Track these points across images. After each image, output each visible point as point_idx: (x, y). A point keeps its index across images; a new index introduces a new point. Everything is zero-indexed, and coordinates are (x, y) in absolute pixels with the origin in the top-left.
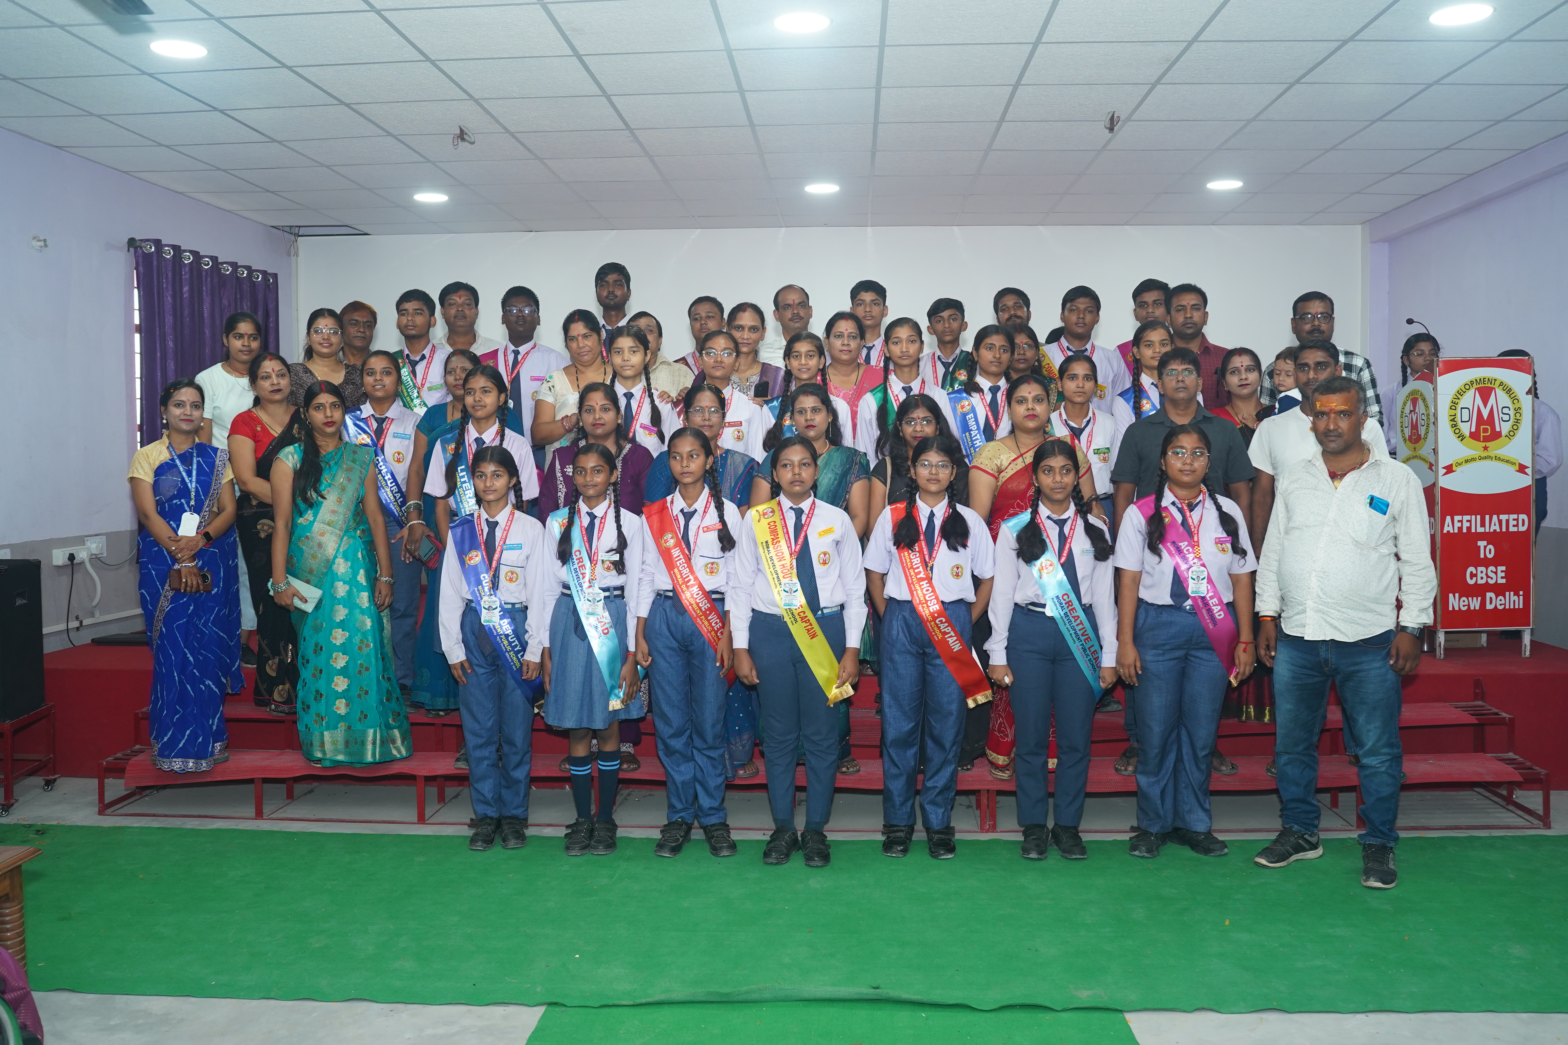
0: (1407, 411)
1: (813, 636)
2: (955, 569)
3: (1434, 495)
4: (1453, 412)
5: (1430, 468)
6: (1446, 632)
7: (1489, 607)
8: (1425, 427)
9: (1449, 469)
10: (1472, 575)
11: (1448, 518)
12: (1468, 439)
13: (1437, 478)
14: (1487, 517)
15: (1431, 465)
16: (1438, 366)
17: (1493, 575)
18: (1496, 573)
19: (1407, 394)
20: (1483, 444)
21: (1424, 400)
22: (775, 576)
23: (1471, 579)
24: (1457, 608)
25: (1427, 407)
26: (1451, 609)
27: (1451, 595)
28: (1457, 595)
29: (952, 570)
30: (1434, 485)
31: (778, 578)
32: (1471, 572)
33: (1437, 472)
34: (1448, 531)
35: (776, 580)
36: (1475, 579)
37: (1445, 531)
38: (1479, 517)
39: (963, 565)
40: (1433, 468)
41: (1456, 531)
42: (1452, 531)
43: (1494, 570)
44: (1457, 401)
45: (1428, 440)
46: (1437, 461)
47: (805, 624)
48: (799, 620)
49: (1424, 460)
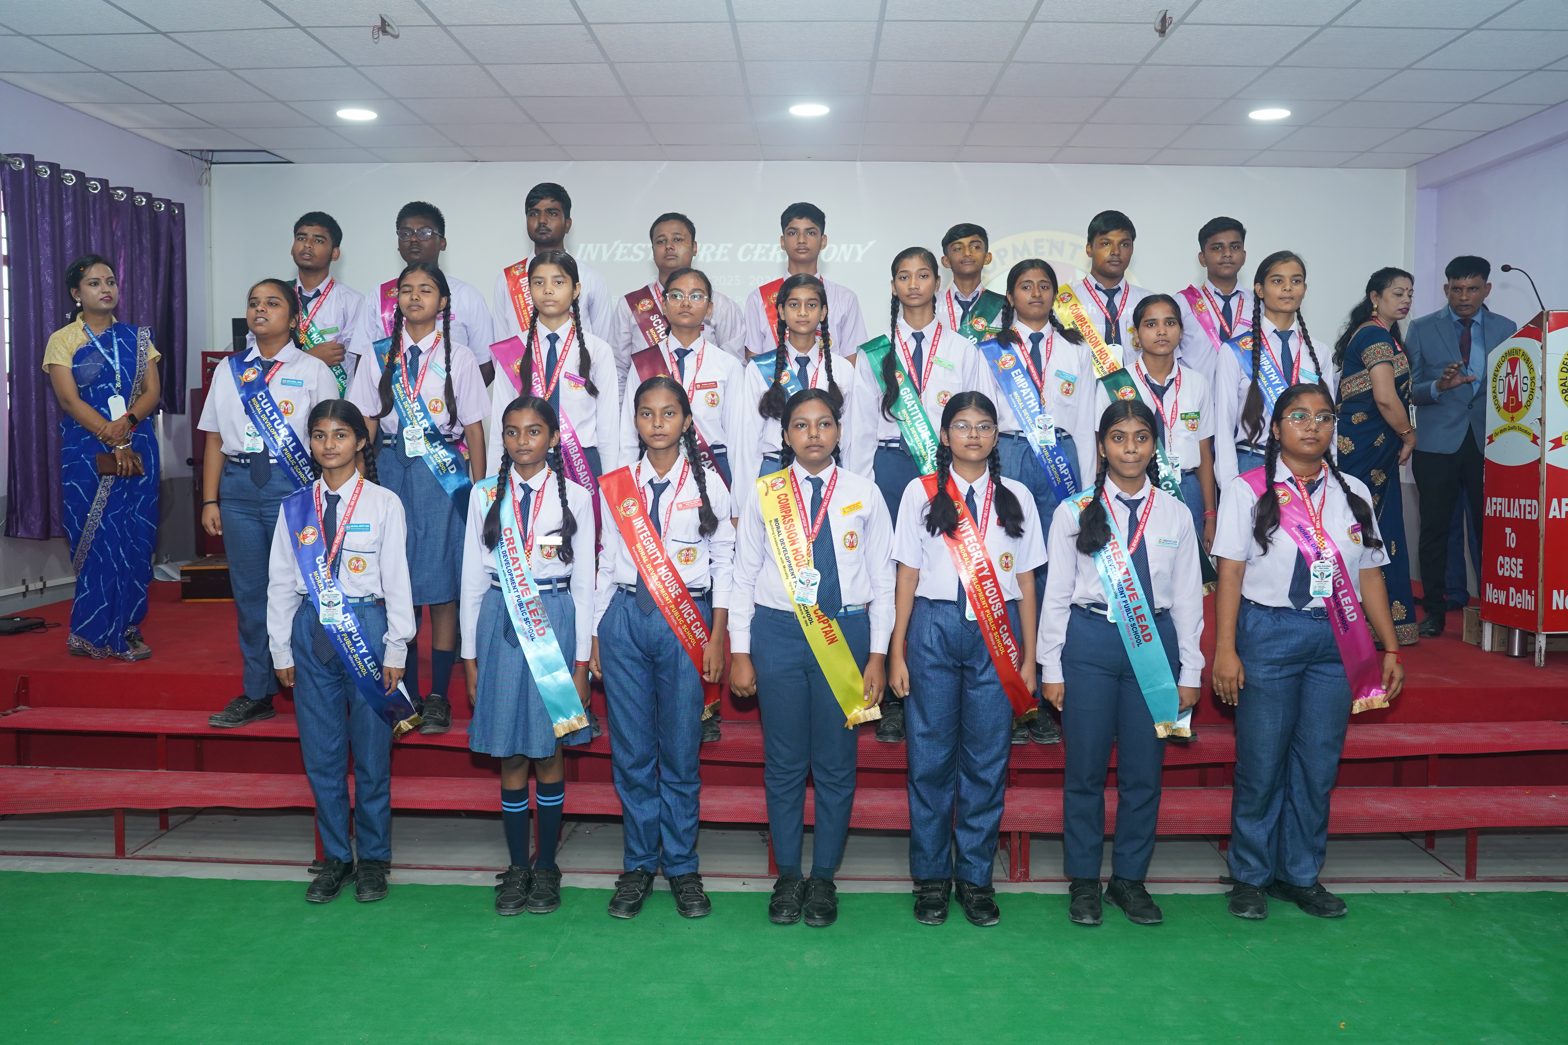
0: (1502, 373)
1: (832, 641)
2: (1004, 559)
3: (1539, 473)
5: (1535, 442)
6: (1548, 636)
8: (1528, 393)
9: (1557, 443)
11: (1555, 501)
13: (1543, 453)
15: (1536, 438)
16: (1547, 319)
19: (1502, 353)
21: (1527, 361)
22: (786, 564)
24: (1561, 608)
25: (1531, 369)
26: (1554, 608)
27: (1555, 592)
28: (1562, 592)
29: (1001, 560)
30: (1539, 461)
31: (790, 566)
33: (1542, 447)
34: (1554, 517)
35: (787, 569)
37: (1550, 517)
39: (1012, 553)
40: (1538, 441)
41: (1565, 516)
42: (1558, 517)
45: (1531, 408)
46: (1543, 432)
47: (822, 625)
48: (815, 619)
49: (1526, 432)
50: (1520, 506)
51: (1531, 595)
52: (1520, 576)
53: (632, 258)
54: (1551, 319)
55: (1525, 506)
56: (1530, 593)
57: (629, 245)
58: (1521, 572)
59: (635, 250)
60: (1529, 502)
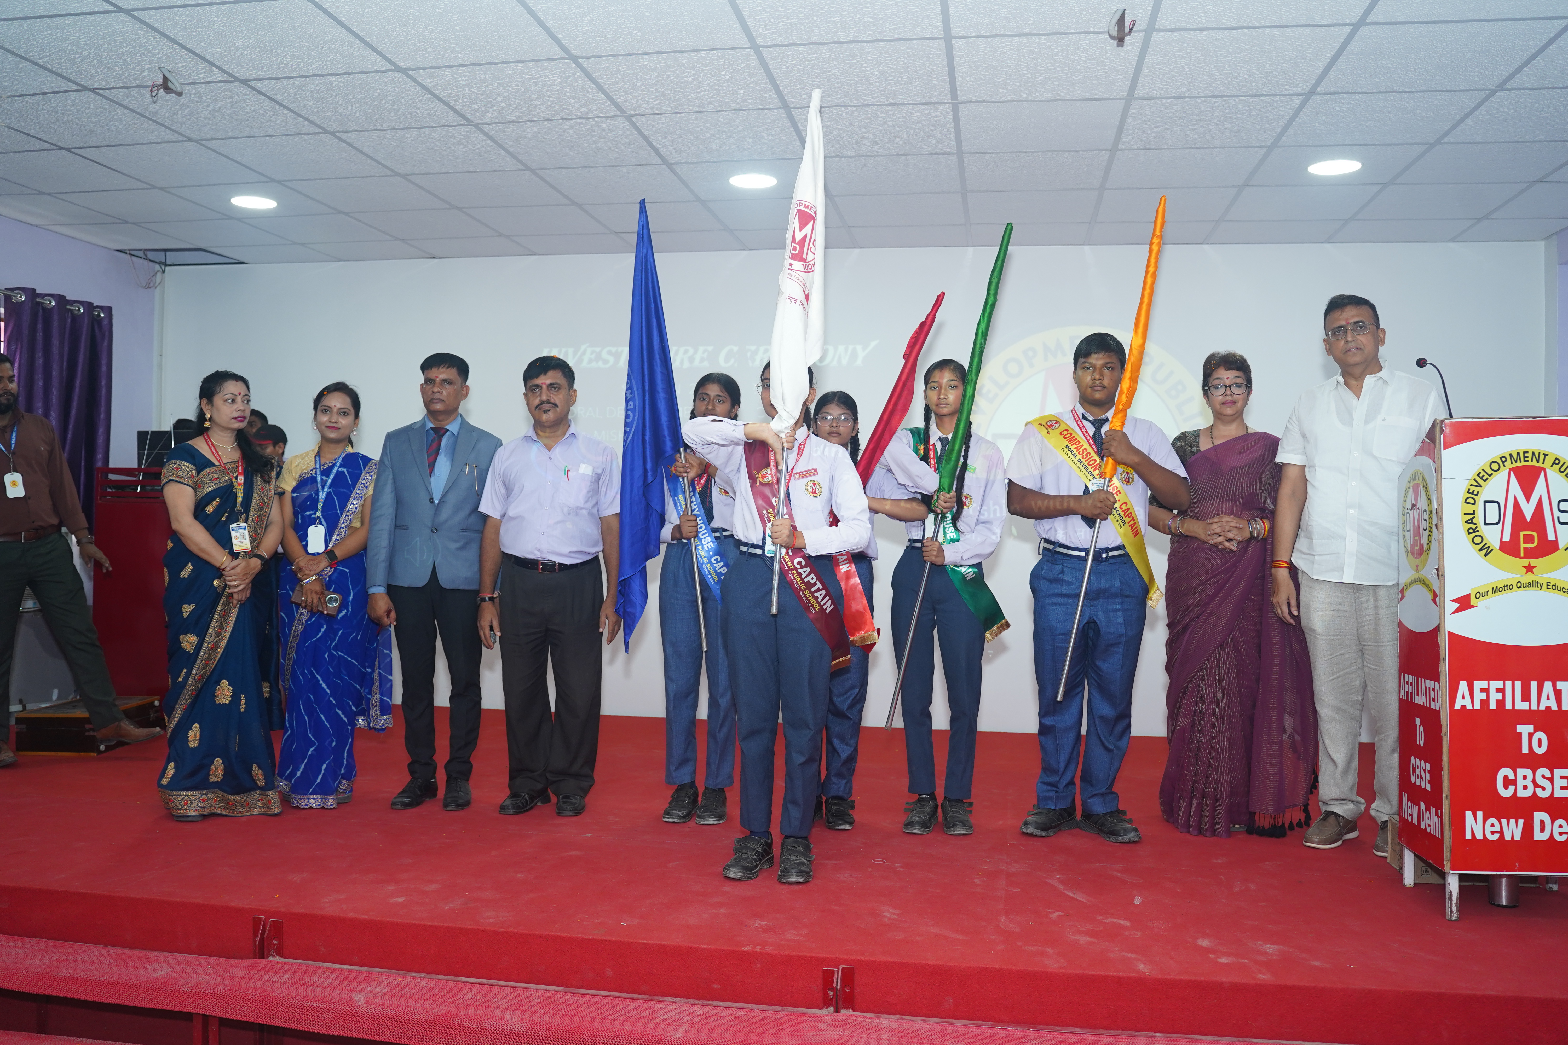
0: (1409, 505)
3: (1438, 645)
4: (1470, 509)
5: (1434, 601)
6: (1461, 878)
7: (1538, 836)
8: (1427, 532)
9: (1464, 603)
10: (1507, 782)
11: (1463, 686)
12: (1497, 554)
13: (1442, 616)
14: (1534, 685)
15: (1435, 595)
16: (1442, 431)
17: (1547, 784)
18: (1551, 780)
20: (1526, 562)
21: (1425, 488)
23: (1506, 787)
24: (1479, 837)
25: (1429, 498)
26: (1468, 836)
27: (1469, 815)
28: (1480, 814)
30: (1439, 628)
32: (1506, 777)
33: (1442, 608)
34: (1463, 707)
36: (1512, 788)
37: (1457, 706)
38: (1518, 684)
40: (1437, 599)
41: (1477, 706)
42: (1469, 707)
43: (1548, 775)
44: (1476, 489)
45: (1431, 554)
46: (1443, 589)
49: (1427, 586)
50: (1426, 687)
51: (1438, 817)
52: (1428, 788)
53: (600, 364)
54: (1447, 430)
55: (1429, 688)
56: (1437, 814)
57: (598, 349)
58: (1429, 782)
59: (604, 355)
60: (1432, 682)
